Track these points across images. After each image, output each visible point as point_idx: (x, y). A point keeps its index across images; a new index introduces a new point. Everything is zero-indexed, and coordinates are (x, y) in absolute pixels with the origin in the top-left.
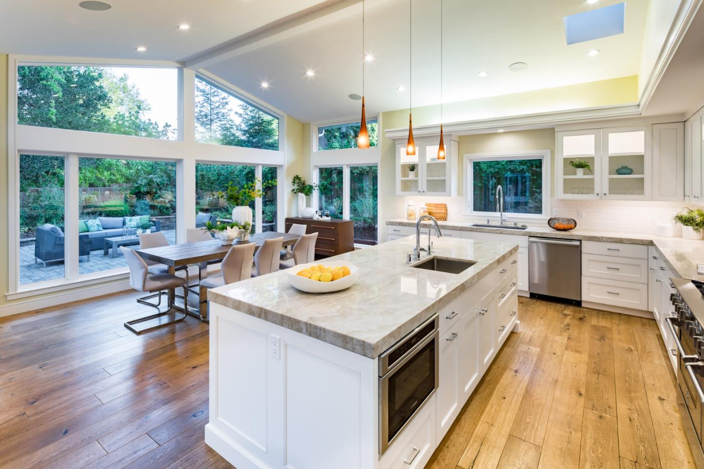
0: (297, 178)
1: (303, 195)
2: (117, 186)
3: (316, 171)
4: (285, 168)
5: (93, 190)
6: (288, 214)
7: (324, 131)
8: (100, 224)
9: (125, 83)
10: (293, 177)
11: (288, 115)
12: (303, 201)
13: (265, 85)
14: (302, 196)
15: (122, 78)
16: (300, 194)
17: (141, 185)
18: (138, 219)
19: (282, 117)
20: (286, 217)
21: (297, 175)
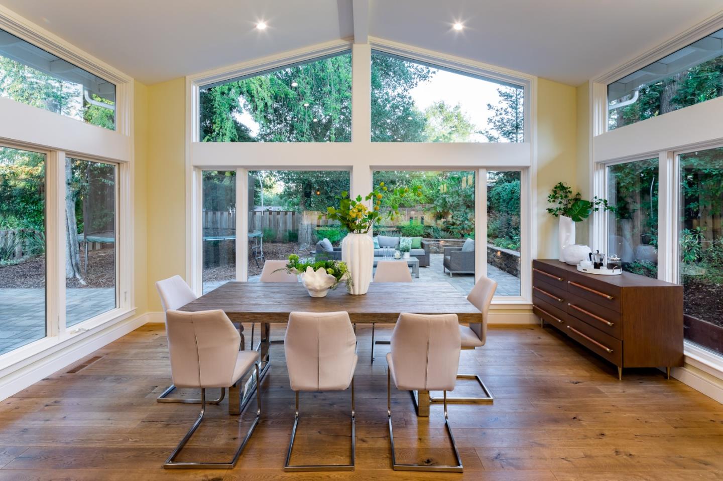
0: (560, 190)
1: (569, 219)
2: (421, 207)
3: (601, 172)
4: (533, 171)
5: (401, 210)
6: (539, 253)
7: (637, 94)
8: (378, 242)
9: (458, 111)
10: (553, 188)
11: (539, 77)
12: (569, 230)
13: (458, 26)
14: (566, 221)
15: (457, 107)
16: (563, 218)
17: (437, 205)
18: (410, 241)
19: (528, 82)
20: (536, 258)
21: (560, 183)
